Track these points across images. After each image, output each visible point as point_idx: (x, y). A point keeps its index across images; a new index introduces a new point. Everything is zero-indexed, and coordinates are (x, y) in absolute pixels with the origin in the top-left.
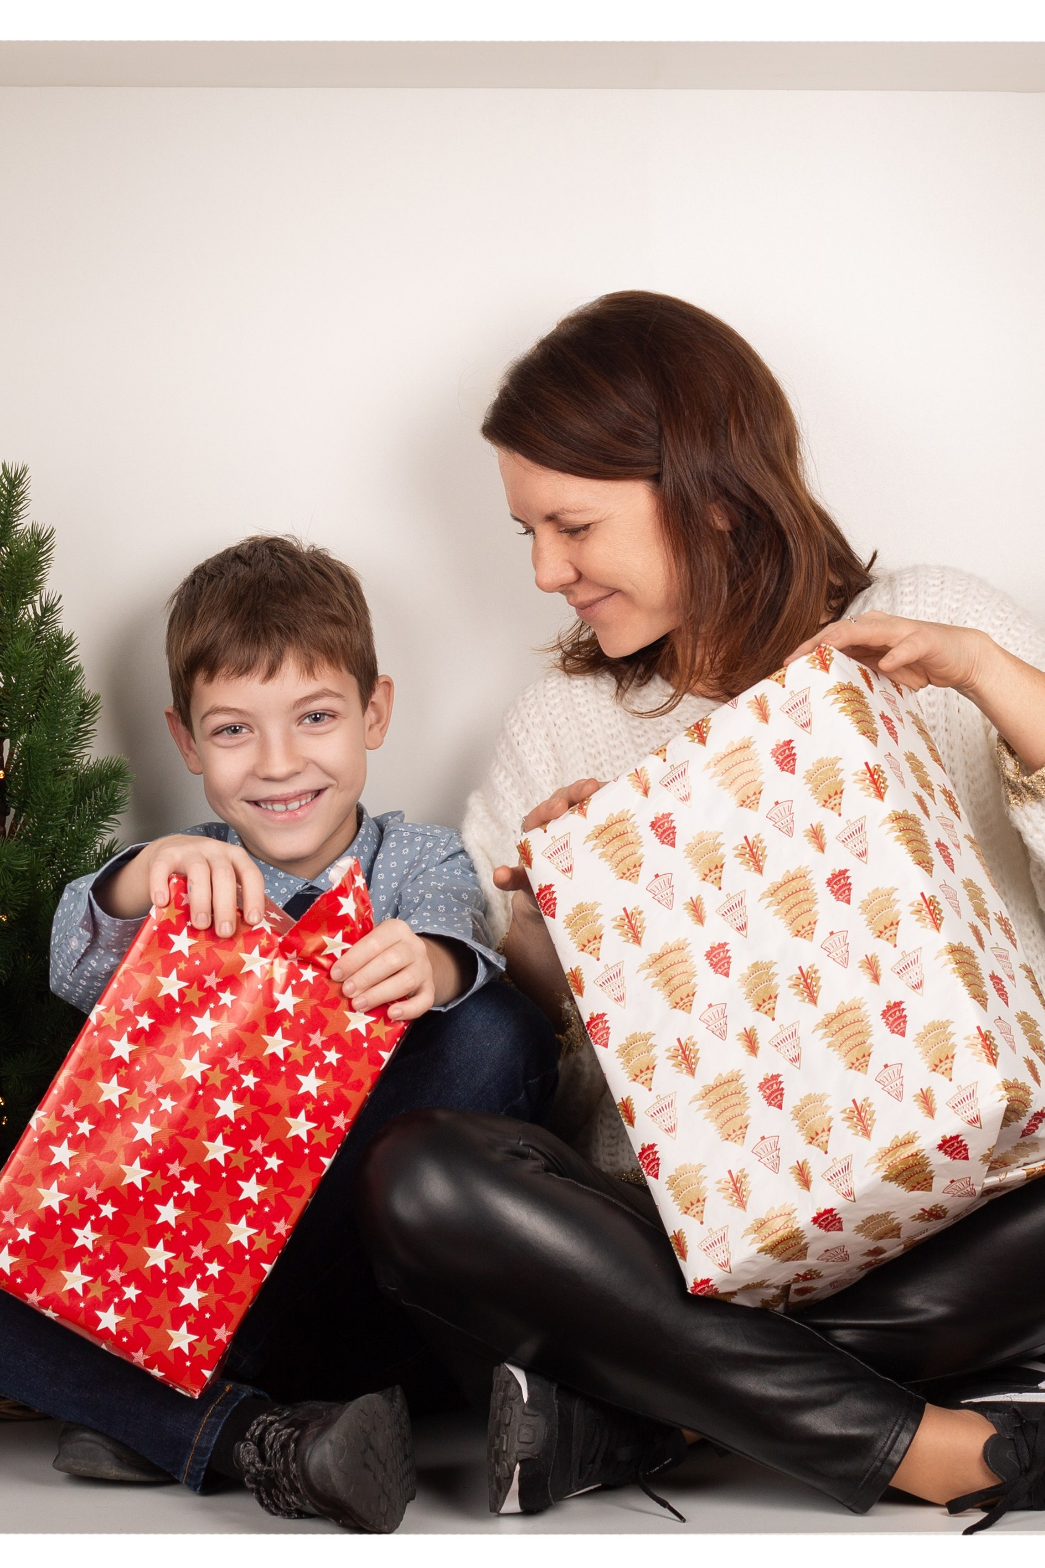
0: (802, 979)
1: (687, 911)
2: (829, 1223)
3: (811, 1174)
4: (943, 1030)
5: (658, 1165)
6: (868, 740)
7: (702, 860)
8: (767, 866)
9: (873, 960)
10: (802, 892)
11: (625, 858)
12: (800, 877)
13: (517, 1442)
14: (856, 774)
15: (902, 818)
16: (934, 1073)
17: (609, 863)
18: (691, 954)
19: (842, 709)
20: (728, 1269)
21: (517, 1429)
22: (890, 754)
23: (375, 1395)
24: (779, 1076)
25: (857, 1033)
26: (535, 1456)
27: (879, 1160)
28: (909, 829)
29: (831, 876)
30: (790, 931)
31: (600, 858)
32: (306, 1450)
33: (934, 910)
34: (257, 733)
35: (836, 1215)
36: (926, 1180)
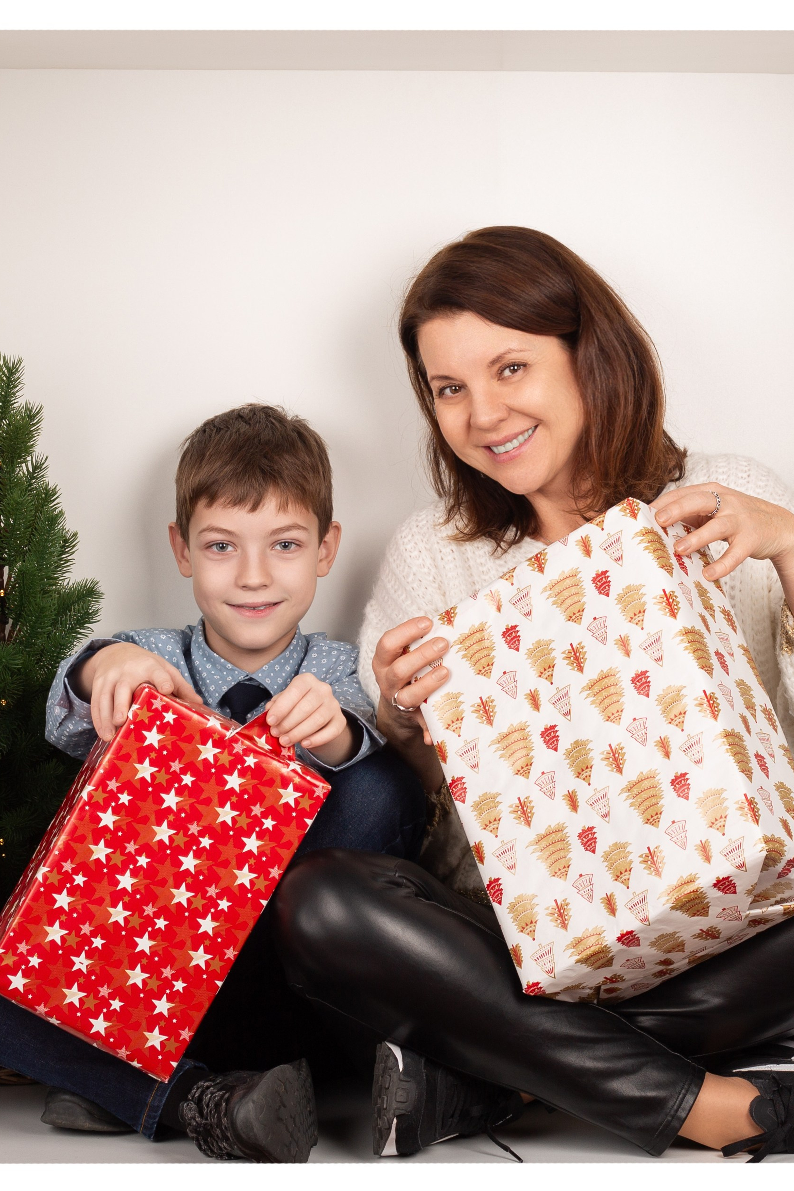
0: (612, 754)
1: (527, 700)
2: (630, 941)
3: (617, 904)
4: (718, 796)
5: (501, 894)
6: (665, 572)
7: (539, 661)
8: (586, 667)
9: (666, 741)
10: (612, 687)
11: (481, 659)
12: (611, 675)
13: (394, 1102)
14: (655, 598)
15: (691, 632)
16: (710, 829)
17: (469, 662)
18: (530, 734)
19: (646, 548)
20: (552, 975)
21: (395, 1092)
22: (682, 583)
23: (286, 1066)
24: (593, 828)
25: (652, 796)
26: (408, 1112)
27: (668, 894)
28: (696, 641)
29: (634, 676)
30: (603, 717)
31: (462, 658)
32: (235, 1107)
33: (713, 704)
34: (239, 551)
35: (635, 935)
36: (704, 908)
